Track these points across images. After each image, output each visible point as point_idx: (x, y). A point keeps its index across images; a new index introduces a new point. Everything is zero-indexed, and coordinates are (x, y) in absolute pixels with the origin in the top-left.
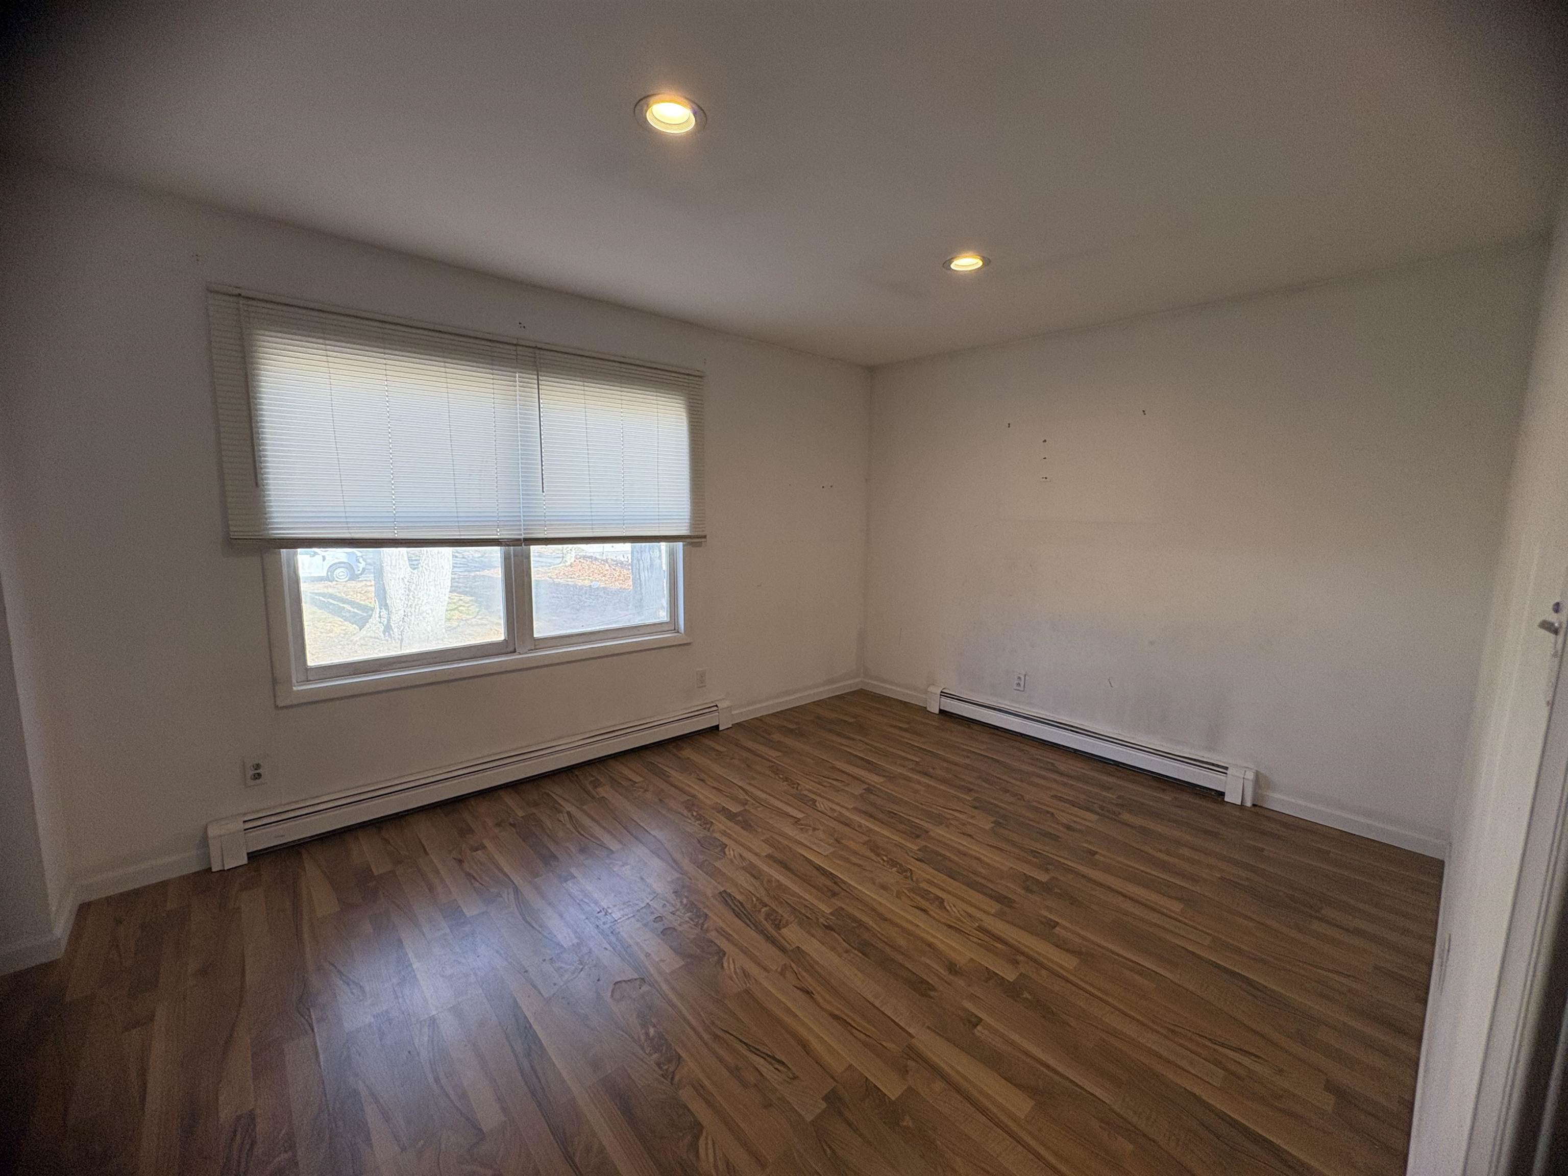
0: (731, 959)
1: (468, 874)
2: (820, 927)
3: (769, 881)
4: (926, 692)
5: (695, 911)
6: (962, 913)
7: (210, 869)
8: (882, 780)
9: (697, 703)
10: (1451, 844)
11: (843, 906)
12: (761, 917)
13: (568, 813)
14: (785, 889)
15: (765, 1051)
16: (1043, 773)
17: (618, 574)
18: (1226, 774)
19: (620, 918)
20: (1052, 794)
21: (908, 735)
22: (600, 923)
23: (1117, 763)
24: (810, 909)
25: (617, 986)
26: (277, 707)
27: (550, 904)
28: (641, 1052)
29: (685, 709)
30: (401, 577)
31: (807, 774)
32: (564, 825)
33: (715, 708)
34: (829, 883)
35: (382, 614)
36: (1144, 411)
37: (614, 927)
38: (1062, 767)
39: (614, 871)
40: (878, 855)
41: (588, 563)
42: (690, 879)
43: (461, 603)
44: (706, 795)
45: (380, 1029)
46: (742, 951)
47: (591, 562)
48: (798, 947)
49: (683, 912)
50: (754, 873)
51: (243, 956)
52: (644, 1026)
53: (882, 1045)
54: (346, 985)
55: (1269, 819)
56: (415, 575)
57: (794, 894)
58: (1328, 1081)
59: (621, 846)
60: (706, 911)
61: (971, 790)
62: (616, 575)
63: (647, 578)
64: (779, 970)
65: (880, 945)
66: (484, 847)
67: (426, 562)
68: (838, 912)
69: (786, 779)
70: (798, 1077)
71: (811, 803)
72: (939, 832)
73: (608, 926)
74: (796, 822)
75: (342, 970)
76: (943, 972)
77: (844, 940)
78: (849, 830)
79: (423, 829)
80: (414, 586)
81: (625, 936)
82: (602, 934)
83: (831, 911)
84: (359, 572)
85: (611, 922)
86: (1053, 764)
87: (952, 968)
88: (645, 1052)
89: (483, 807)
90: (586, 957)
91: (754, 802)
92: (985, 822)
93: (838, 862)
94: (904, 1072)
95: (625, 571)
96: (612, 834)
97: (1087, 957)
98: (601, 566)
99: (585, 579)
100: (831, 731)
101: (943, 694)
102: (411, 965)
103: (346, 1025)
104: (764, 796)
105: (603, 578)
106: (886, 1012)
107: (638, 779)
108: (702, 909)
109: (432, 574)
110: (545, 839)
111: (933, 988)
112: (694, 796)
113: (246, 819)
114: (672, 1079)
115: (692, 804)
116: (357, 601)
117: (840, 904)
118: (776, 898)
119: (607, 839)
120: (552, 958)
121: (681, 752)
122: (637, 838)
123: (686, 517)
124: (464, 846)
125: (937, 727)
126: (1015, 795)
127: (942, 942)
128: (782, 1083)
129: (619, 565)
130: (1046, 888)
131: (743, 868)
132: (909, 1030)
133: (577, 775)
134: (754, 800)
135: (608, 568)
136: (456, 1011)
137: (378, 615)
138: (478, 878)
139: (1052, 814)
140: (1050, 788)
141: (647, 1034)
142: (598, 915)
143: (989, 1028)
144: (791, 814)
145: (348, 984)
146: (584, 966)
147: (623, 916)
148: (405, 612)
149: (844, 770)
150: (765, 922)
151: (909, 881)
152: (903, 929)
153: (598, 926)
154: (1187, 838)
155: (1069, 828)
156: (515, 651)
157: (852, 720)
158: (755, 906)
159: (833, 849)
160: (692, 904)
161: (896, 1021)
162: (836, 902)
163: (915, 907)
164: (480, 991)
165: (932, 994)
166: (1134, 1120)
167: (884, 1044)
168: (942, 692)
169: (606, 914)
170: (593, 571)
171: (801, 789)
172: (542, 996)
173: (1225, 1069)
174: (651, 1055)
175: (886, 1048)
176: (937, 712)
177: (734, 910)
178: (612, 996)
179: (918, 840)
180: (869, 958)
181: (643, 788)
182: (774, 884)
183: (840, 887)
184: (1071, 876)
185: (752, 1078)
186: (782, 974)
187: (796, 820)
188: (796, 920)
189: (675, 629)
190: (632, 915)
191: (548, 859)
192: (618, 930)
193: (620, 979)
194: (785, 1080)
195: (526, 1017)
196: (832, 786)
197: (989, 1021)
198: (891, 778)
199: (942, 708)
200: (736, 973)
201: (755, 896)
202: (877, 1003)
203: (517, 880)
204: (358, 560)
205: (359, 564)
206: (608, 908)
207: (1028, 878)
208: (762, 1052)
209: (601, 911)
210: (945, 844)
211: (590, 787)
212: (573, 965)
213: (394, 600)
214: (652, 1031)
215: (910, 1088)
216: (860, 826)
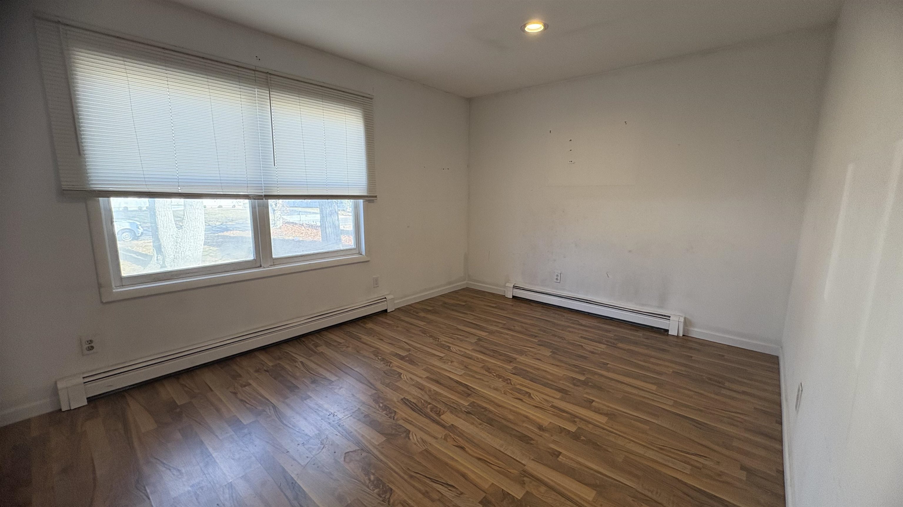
0: (414, 434)
1: (241, 400)
2: (463, 413)
3: (430, 391)
4: (505, 286)
5: (388, 410)
6: (542, 399)
7: (61, 410)
8: (487, 334)
9: (375, 296)
10: (782, 347)
11: (475, 401)
12: (429, 410)
13: (302, 362)
14: (440, 394)
15: (442, 481)
16: (573, 325)
17: (310, 232)
18: (669, 320)
19: (343, 418)
20: (580, 336)
21: (496, 310)
22: (331, 421)
23: (611, 319)
24: (456, 404)
25: (347, 454)
26: (102, 302)
27: (297, 413)
28: (367, 489)
29: (367, 300)
30: (171, 234)
31: (443, 333)
32: (299, 369)
33: (385, 299)
34: (465, 389)
35: (159, 258)
36: (625, 122)
37: (340, 423)
38: (584, 322)
39: (335, 392)
40: (490, 373)
41: (291, 226)
42: (383, 393)
43: (210, 251)
44: (386, 348)
45: (195, 493)
46: (420, 429)
47: (293, 226)
48: (452, 425)
49: (381, 411)
50: (421, 388)
51: (92, 460)
52: (367, 474)
53: (508, 471)
54: (168, 470)
55: (691, 341)
56: (180, 233)
57: (446, 397)
58: (741, 465)
59: (337, 378)
60: (395, 409)
61: (536, 336)
62: (309, 233)
63: (330, 233)
64: (443, 437)
65: (500, 420)
66: (250, 384)
67: (187, 224)
68: (472, 404)
69: (431, 336)
70: (463, 493)
71: (447, 348)
72: (521, 358)
73: (336, 422)
74: (441, 359)
75: (165, 462)
76: (536, 430)
77: (478, 419)
78: (472, 360)
79: (208, 377)
80: (180, 239)
81: (347, 427)
82: (333, 427)
83: (468, 404)
84: (139, 235)
85: (338, 420)
86: (578, 321)
87: (541, 428)
88: (370, 490)
89: (245, 362)
90: (325, 441)
91: (414, 349)
92: (547, 352)
93: (468, 378)
94: (523, 483)
95: (315, 230)
96: (331, 372)
97: (611, 416)
98: (299, 228)
99: (290, 236)
100: (453, 310)
101: (515, 287)
102: (211, 455)
103: (172, 493)
104: (419, 346)
105: (301, 235)
106: (508, 454)
107: (342, 341)
108: (392, 409)
109: (191, 232)
110: (289, 378)
111: (532, 439)
112: (378, 348)
113: (85, 376)
114: (389, 502)
115: (377, 352)
116: (140, 252)
117: (472, 400)
118: (435, 400)
119: (328, 375)
120: (304, 443)
121: (367, 325)
122: (346, 373)
123: (364, 184)
124: (236, 384)
125: (512, 305)
126: (559, 337)
127: (533, 415)
128: (454, 497)
129: (311, 227)
130: (585, 383)
131: (413, 385)
132: (522, 462)
133: (304, 341)
134: (414, 348)
135: (304, 229)
136: (245, 478)
137: (156, 259)
138: (248, 402)
139: (582, 346)
140: (579, 334)
141: (370, 479)
142: (328, 417)
143: (565, 456)
144: (437, 354)
145: (170, 470)
146: (324, 446)
147: (345, 416)
148: (174, 256)
149: (462, 329)
150: (431, 413)
151: (510, 385)
152: (511, 410)
153: (330, 423)
154: (653, 353)
155: (592, 352)
156: (261, 266)
157: (464, 304)
158: (423, 405)
159: (463, 372)
160: (385, 406)
161: (515, 458)
162: (470, 399)
163: (515, 398)
164: (260, 465)
165: (532, 442)
166: (650, 494)
167: (508, 470)
168: (514, 286)
169: (334, 416)
170: (294, 231)
171: (441, 341)
172: (301, 465)
173: (691, 465)
174: (374, 490)
175: (510, 472)
176: (511, 297)
177: (411, 408)
178: (345, 461)
179: (511, 364)
180: (494, 427)
181: (346, 346)
182: (433, 392)
183: (471, 391)
184: (596, 376)
185: (435, 496)
186: (445, 439)
187: (441, 357)
188: (449, 411)
189: (359, 253)
190: (350, 415)
191: (293, 388)
192: (342, 424)
193: (348, 451)
194: (456, 496)
195: (292, 478)
196: (458, 338)
197: (565, 453)
198: (491, 333)
199: (514, 295)
200: (418, 441)
201: (422, 399)
202: (502, 450)
203: (274, 401)
204: (138, 227)
205: (139, 230)
206: (335, 412)
207: (574, 379)
208: (440, 482)
209: (330, 415)
210: (526, 364)
211: (312, 347)
212: (317, 445)
213: (167, 249)
214: (372, 477)
215: (527, 492)
216: (478, 358)
